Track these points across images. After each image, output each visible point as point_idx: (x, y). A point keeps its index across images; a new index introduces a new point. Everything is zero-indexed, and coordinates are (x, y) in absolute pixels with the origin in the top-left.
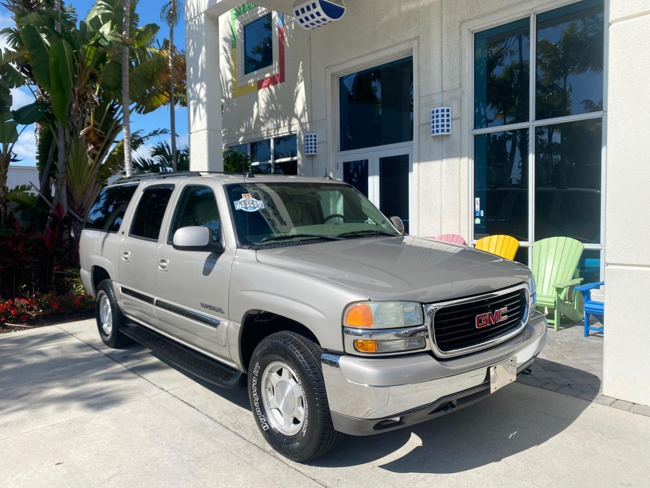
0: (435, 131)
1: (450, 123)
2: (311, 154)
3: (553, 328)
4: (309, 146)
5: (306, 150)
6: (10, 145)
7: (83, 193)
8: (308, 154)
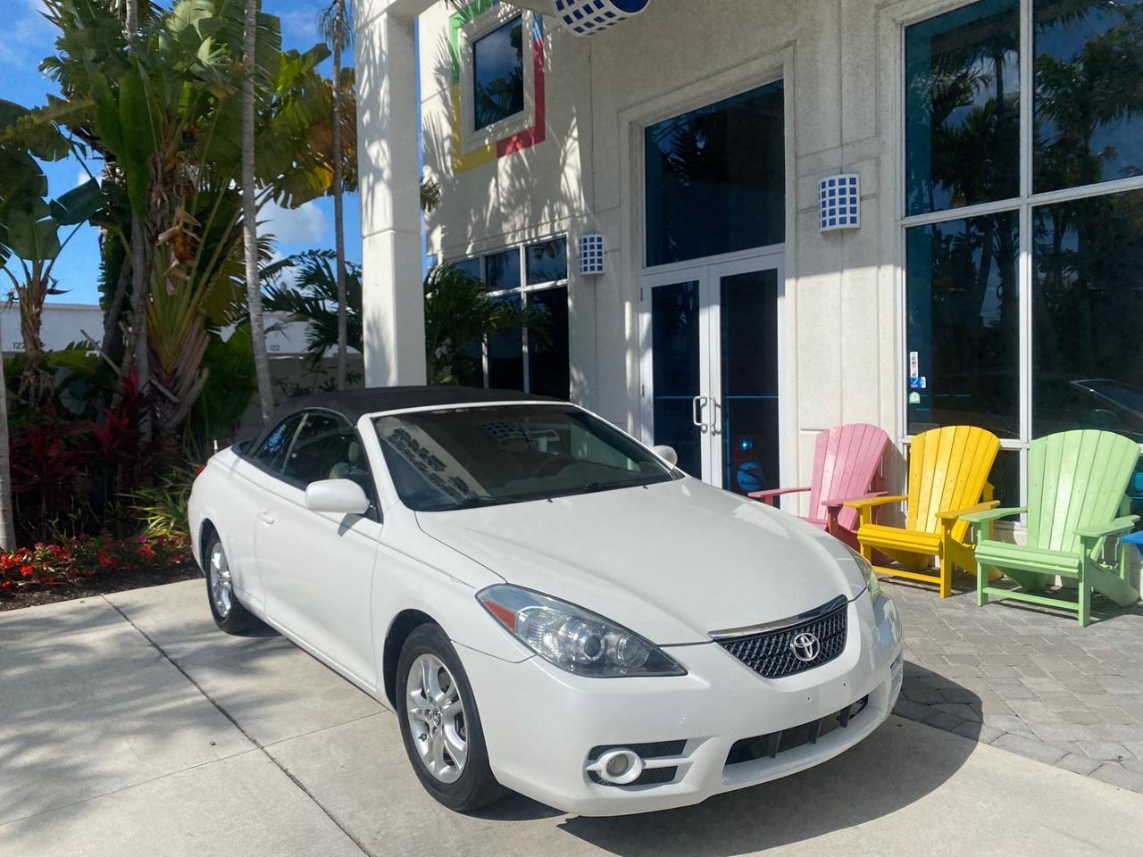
0: (828, 222)
1: (857, 206)
2: (593, 272)
3: (1076, 619)
4: (589, 258)
5: (583, 266)
6: (47, 263)
7: (176, 350)
8: (586, 273)
